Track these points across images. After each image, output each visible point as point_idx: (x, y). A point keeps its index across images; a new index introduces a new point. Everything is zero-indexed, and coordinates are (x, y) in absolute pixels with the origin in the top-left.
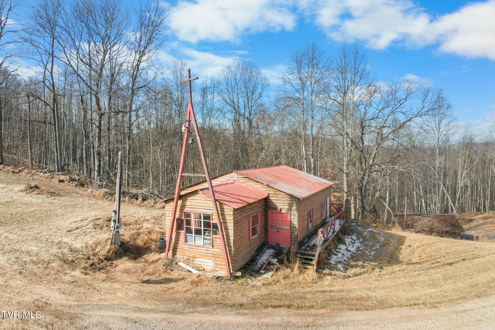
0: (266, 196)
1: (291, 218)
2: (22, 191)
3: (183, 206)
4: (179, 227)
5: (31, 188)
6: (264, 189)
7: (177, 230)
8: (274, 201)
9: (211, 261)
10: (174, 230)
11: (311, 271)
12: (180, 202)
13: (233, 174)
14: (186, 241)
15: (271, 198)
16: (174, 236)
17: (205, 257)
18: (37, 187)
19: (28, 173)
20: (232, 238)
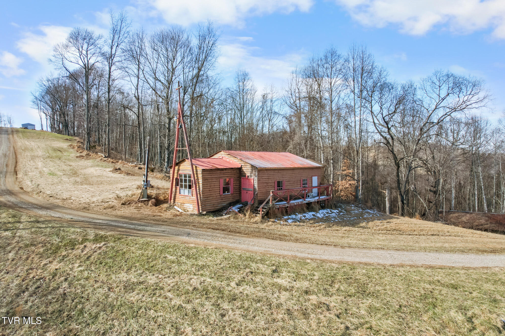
0: (240, 167)
1: (254, 183)
2: (110, 171)
3: (179, 170)
4: (177, 184)
5: (116, 169)
6: (239, 162)
7: (176, 186)
8: (244, 171)
9: (191, 205)
10: (174, 186)
11: (258, 218)
12: (177, 168)
13: (222, 152)
14: (180, 193)
15: (243, 169)
16: (174, 190)
17: (189, 202)
18: (119, 169)
19: (121, 163)
20: (201, 189)
